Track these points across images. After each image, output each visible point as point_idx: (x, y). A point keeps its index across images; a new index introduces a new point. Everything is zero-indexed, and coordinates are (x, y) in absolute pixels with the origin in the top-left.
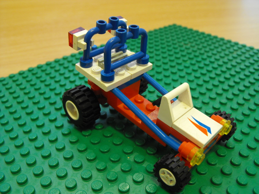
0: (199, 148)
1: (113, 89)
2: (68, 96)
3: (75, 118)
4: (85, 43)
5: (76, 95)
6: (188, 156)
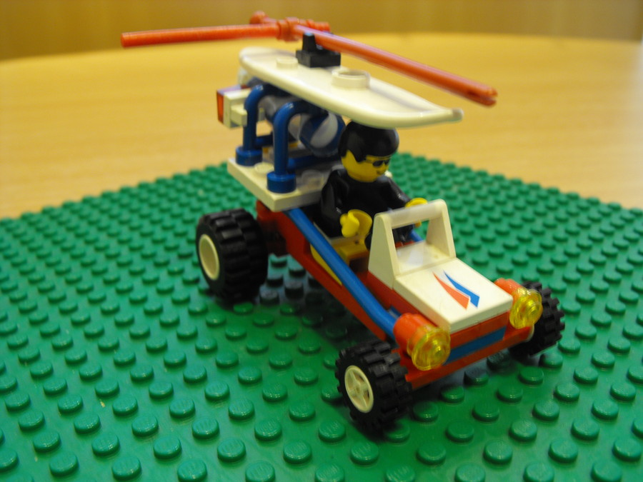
2: (207, 225)
3: (213, 275)
5: (225, 235)
6: (408, 342)
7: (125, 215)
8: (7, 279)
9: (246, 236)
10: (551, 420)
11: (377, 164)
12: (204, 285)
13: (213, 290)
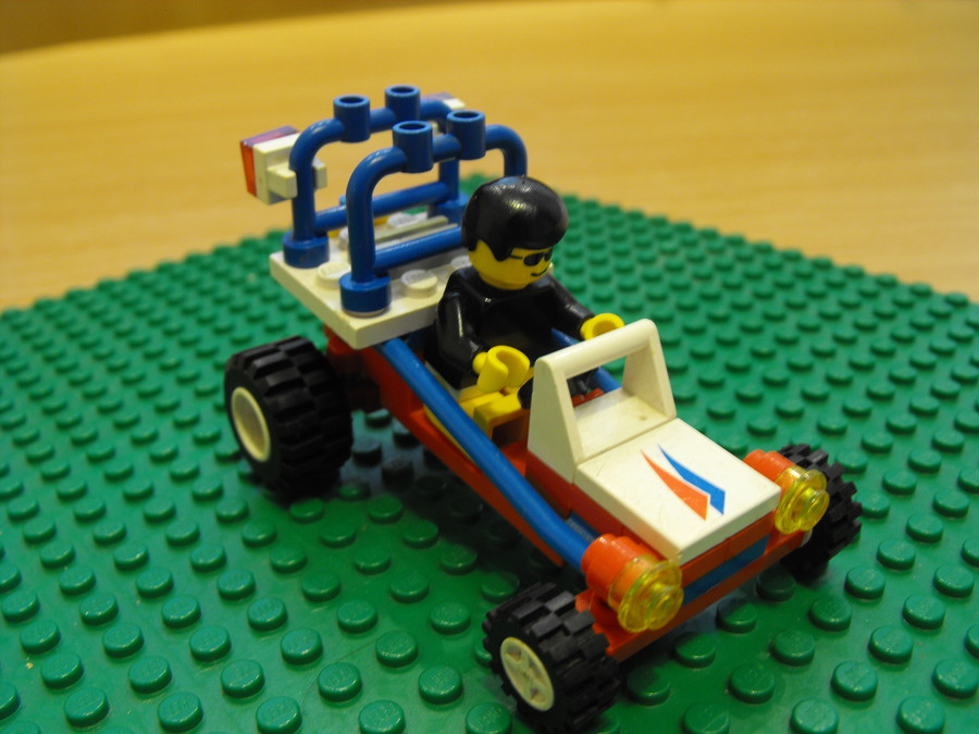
0: (660, 557)
1: (384, 343)
3: (258, 452)
4: (291, 174)
6: (610, 588)
7: (193, 300)
8: (9, 408)
9: (308, 379)
10: (863, 699)
11: (532, 261)
12: (245, 467)
13: (258, 475)
